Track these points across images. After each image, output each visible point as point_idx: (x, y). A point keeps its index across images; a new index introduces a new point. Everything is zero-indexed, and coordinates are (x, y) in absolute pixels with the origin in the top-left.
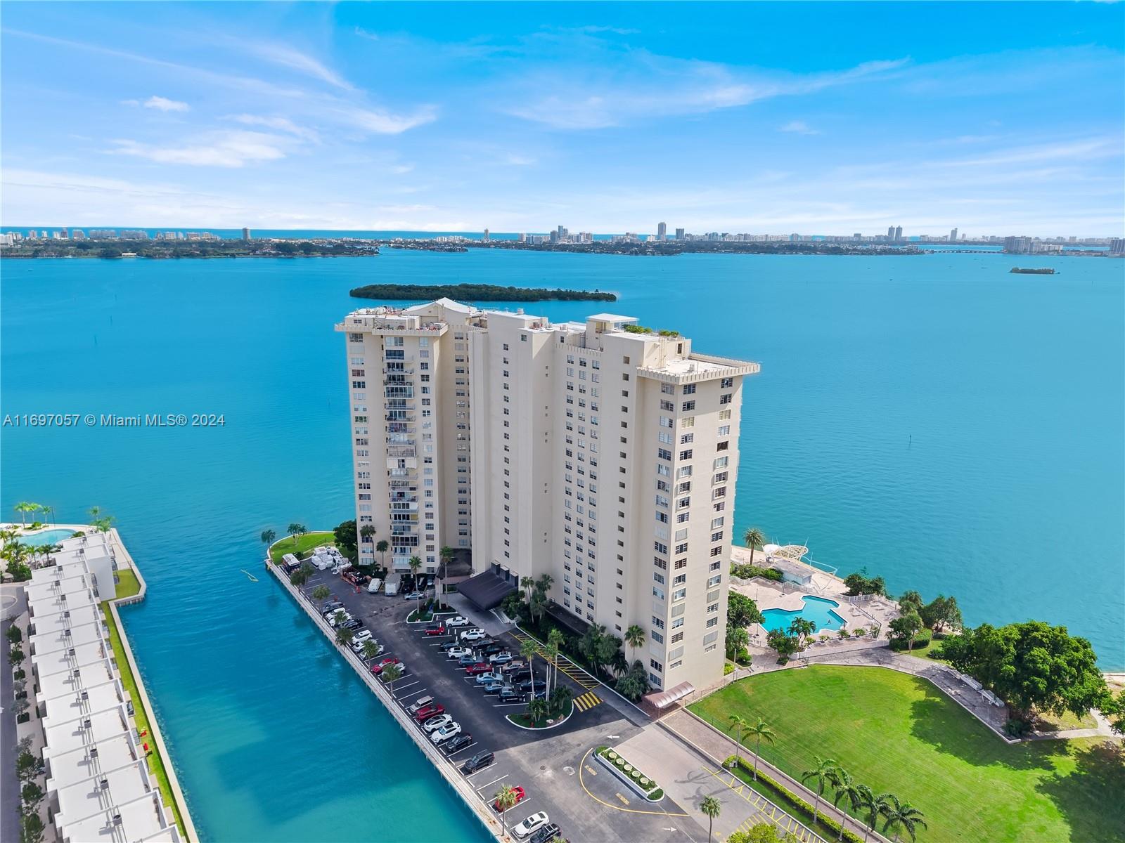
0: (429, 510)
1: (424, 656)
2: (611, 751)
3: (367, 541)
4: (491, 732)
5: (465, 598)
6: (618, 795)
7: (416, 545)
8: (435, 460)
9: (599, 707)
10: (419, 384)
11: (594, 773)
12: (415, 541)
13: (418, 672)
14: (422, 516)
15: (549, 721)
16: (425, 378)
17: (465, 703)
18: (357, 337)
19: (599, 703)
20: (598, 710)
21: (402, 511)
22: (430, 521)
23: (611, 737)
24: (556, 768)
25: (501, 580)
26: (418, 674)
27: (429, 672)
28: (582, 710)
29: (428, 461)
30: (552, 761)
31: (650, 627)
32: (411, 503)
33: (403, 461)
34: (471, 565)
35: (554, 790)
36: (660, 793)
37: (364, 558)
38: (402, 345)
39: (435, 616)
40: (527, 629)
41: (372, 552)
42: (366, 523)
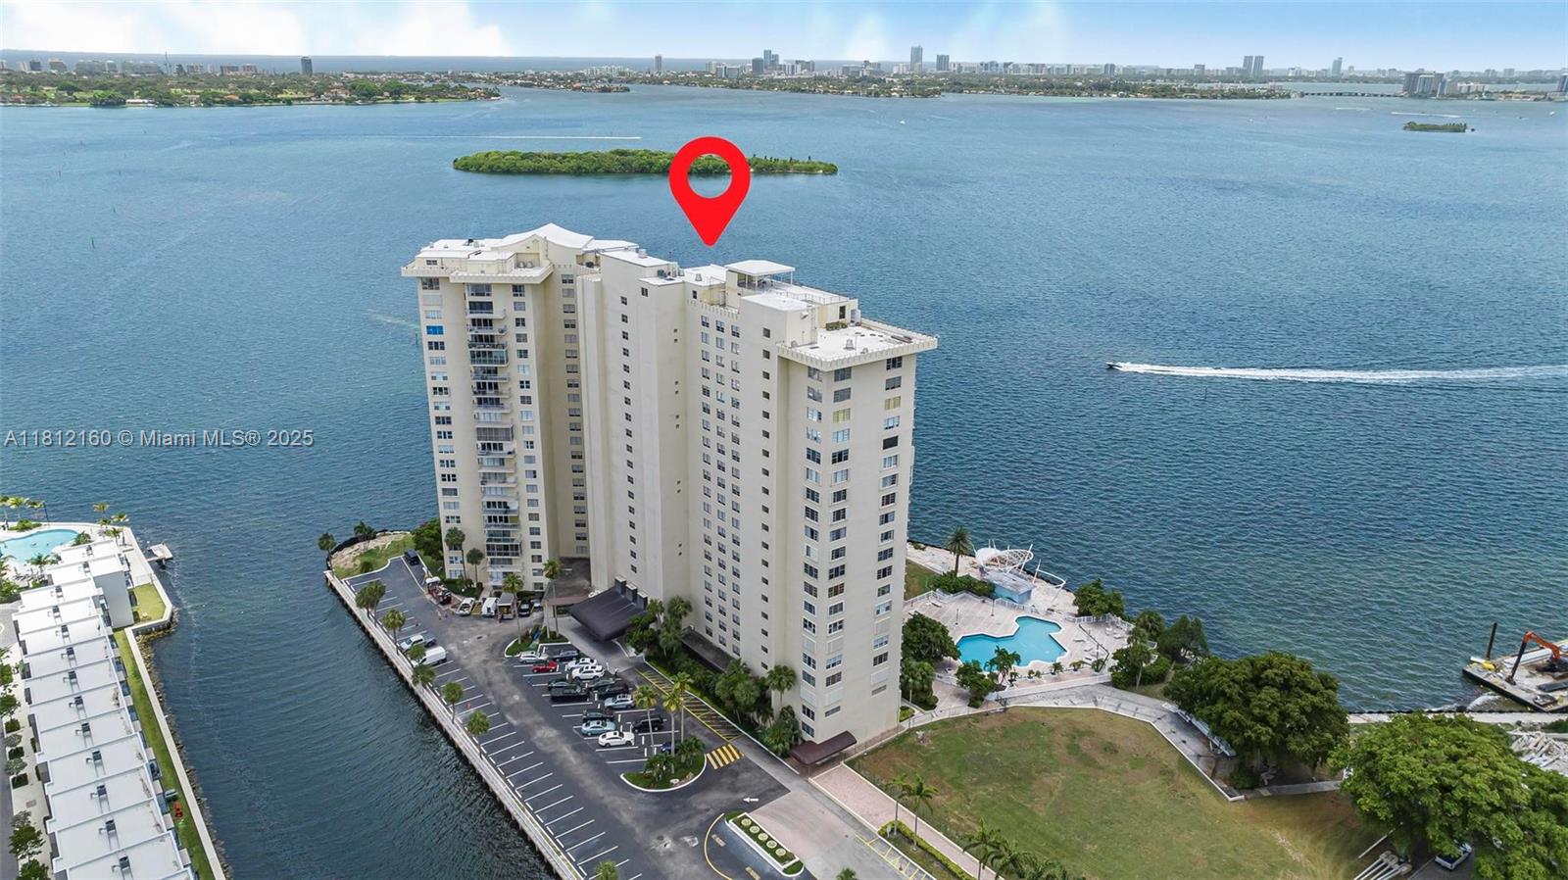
0: (533, 510)
1: (524, 700)
2: (745, 817)
3: (455, 549)
4: (601, 795)
5: (579, 624)
6: (748, 869)
7: (517, 554)
8: (538, 445)
9: (738, 764)
10: (515, 346)
11: (722, 844)
12: (516, 549)
13: (516, 719)
14: (524, 519)
15: (673, 781)
16: (522, 338)
17: (572, 759)
18: (431, 283)
19: (738, 757)
20: (737, 768)
21: (498, 512)
22: (534, 524)
23: (747, 800)
24: (676, 839)
25: (626, 602)
26: (515, 722)
27: (529, 721)
28: (716, 767)
29: (530, 445)
30: (673, 830)
31: (800, 667)
34: (590, 580)
35: (672, 864)
36: (799, 865)
37: (453, 569)
38: (489, 295)
39: (542, 647)
40: (658, 665)
41: (462, 562)
42: (453, 524)
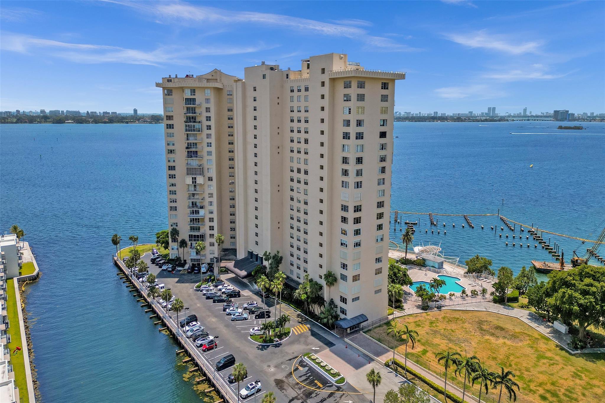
0: (211, 216)
2: (313, 355)
3: (175, 242)
7: (203, 240)
8: (214, 179)
10: (205, 123)
12: (202, 238)
14: (207, 220)
16: (208, 119)
18: (169, 92)
19: (308, 330)
20: (308, 334)
21: (195, 216)
22: (211, 224)
23: (314, 348)
24: (277, 366)
25: (253, 261)
27: (203, 315)
28: (297, 334)
29: (210, 179)
30: (274, 362)
32: (200, 210)
33: (195, 178)
34: (236, 256)
36: (343, 379)
38: (194, 95)
41: (177, 248)
42: (174, 227)
